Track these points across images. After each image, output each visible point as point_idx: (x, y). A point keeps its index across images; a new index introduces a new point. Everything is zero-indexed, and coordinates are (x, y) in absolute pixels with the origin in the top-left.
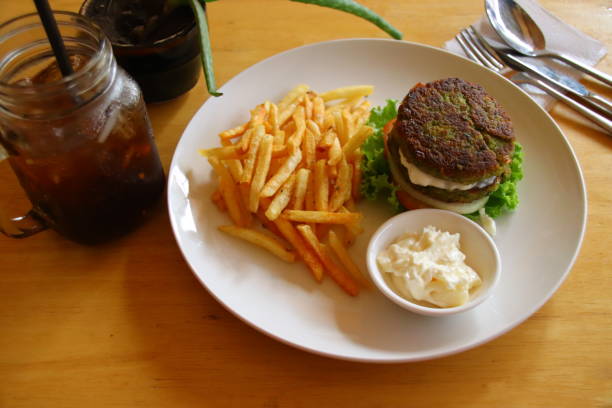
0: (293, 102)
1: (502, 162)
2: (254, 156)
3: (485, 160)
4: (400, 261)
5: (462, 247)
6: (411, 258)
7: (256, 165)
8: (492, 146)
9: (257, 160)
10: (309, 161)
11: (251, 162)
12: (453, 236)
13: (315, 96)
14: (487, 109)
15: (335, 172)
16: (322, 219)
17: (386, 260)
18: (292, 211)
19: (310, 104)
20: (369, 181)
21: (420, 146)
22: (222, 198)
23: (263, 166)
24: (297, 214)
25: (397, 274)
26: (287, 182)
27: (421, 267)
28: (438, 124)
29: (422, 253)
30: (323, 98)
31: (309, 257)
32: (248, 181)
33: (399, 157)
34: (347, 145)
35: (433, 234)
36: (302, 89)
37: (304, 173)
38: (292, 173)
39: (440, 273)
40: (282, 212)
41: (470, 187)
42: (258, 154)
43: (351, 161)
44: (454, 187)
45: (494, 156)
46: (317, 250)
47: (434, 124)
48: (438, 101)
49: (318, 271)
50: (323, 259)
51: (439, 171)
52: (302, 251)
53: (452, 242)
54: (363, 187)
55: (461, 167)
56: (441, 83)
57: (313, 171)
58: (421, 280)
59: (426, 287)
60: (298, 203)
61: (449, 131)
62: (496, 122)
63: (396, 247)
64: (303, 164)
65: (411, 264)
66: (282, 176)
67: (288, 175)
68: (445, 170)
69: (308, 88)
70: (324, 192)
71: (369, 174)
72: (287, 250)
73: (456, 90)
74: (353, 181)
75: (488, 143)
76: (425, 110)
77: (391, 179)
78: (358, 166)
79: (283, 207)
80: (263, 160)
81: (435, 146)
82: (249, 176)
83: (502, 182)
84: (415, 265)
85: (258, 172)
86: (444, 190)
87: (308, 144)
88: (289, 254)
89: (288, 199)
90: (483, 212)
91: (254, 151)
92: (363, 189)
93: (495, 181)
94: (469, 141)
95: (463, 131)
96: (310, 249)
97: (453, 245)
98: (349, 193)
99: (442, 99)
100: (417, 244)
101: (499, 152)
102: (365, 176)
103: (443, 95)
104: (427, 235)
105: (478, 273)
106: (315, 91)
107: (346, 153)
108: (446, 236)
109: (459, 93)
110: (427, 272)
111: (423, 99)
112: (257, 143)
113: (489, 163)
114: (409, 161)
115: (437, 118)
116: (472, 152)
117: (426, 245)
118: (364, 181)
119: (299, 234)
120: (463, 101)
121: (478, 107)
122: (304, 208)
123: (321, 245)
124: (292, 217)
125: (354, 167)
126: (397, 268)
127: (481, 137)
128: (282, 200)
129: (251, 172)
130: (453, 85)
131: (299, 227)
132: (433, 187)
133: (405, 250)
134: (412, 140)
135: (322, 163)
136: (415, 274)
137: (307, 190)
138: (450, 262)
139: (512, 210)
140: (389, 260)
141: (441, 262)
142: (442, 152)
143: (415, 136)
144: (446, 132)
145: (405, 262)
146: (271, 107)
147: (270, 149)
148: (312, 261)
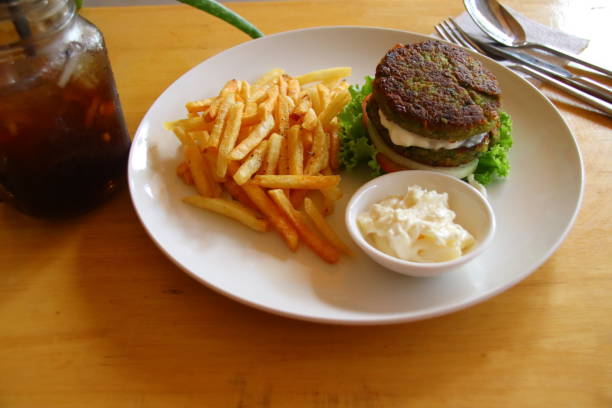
0: (268, 83)
1: (490, 118)
2: (223, 121)
3: (471, 114)
4: (382, 219)
5: (451, 205)
6: (395, 215)
7: (224, 130)
8: (478, 101)
9: (225, 125)
10: (282, 128)
11: (219, 127)
12: (441, 196)
13: (291, 79)
14: (470, 68)
15: (310, 139)
16: (296, 182)
17: (367, 220)
18: (263, 176)
19: (284, 85)
20: (348, 148)
21: (401, 102)
22: (188, 170)
23: (231, 131)
24: (269, 178)
25: (380, 233)
26: (257, 147)
27: (406, 222)
28: (419, 80)
29: (407, 210)
30: (299, 80)
31: (281, 224)
32: (215, 145)
33: (379, 118)
34: (322, 114)
35: (419, 193)
36: (277, 72)
37: (277, 139)
38: (264, 139)
39: (427, 228)
40: (253, 176)
41: (457, 145)
42: (226, 120)
43: (329, 130)
44: (439, 145)
45: (481, 111)
46: (291, 216)
47: (414, 81)
48: (418, 60)
49: (292, 237)
50: (297, 224)
51: (422, 125)
52: (274, 217)
53: (440, 200)
54: (341, 154)
55: (446, 121)
56: (421, 45)
57: (287, 137)
58: (407, 236)
59: (413, 245)
60: (270, 168)
61: (431, 86)
62: (481, 80)
63: (379, 207)
64: (276, 130)
65: (395, 220)
66: (253, 140)
67: (259, 140)
68: (429, 125)
69: (284, 72)
70: (298, 157)
71: (347, 140)
72: (258, 218)
73: (437, 51)
74: (330, 151)
75: (473, 98)
76: (405, 68)
77: (370, 142)
78: (335, 136)
79: (253, 172)
80: (233, 125)
81: (417, 101)
82: (217, 140)
83: (491, 145)
84: (401, 222)
85: (226, 136)
86: (429, 150)
87: (281, 112)
88: (260, 222)
89: (259, 165)
90: (472, 178)
91: (222, 117)
92: (341, 157)
93: (484, 140)
94: (453, 96)
95: (446, 87)
96: (284, 215)
97: (441, 204)
98: (326, 160)
99: (422, 58)
100: (402, 203)
101: (485, 108)
102: (343, 143)
103: (424, 55)
104: (412, 193)
105: (470, 231)
106: (290, 74)
107: (322, 121)
108: (433, 194)
109: (440, 54)
110: (414, 227)
111: (402, 58)
112: (226, 110)
113: (476, 117)
114: (389, 119)
115: (417, 75)
116: (456, 106)
117: (411, 203)
118: (342, 148)
119: (271, 200)
120: (445, 60)
121: (461, 65)
122: (277, 172)
123: (297, 212)
124: (263, 182)
125: (331, 136)
126: (380, 226)
127: (466, 92)
128: (253, 165)
129: (218, 137)
130: (434, 47)
131: (271, 192)
132: (417, 148)
133: (388, 209)
134: (391, 95)
135: (296, 128)
136: (401, 229)
137: (280, 156)
138: (439, 219)
139: (503, 177)
140: (371, 220)
141: (429, 218)
142: (425, 106)
143: (394, 92)
144: (428, 88)
145: (389, 219)
146: (243, 84)
147: (240, 116)
148: (286, 227)
